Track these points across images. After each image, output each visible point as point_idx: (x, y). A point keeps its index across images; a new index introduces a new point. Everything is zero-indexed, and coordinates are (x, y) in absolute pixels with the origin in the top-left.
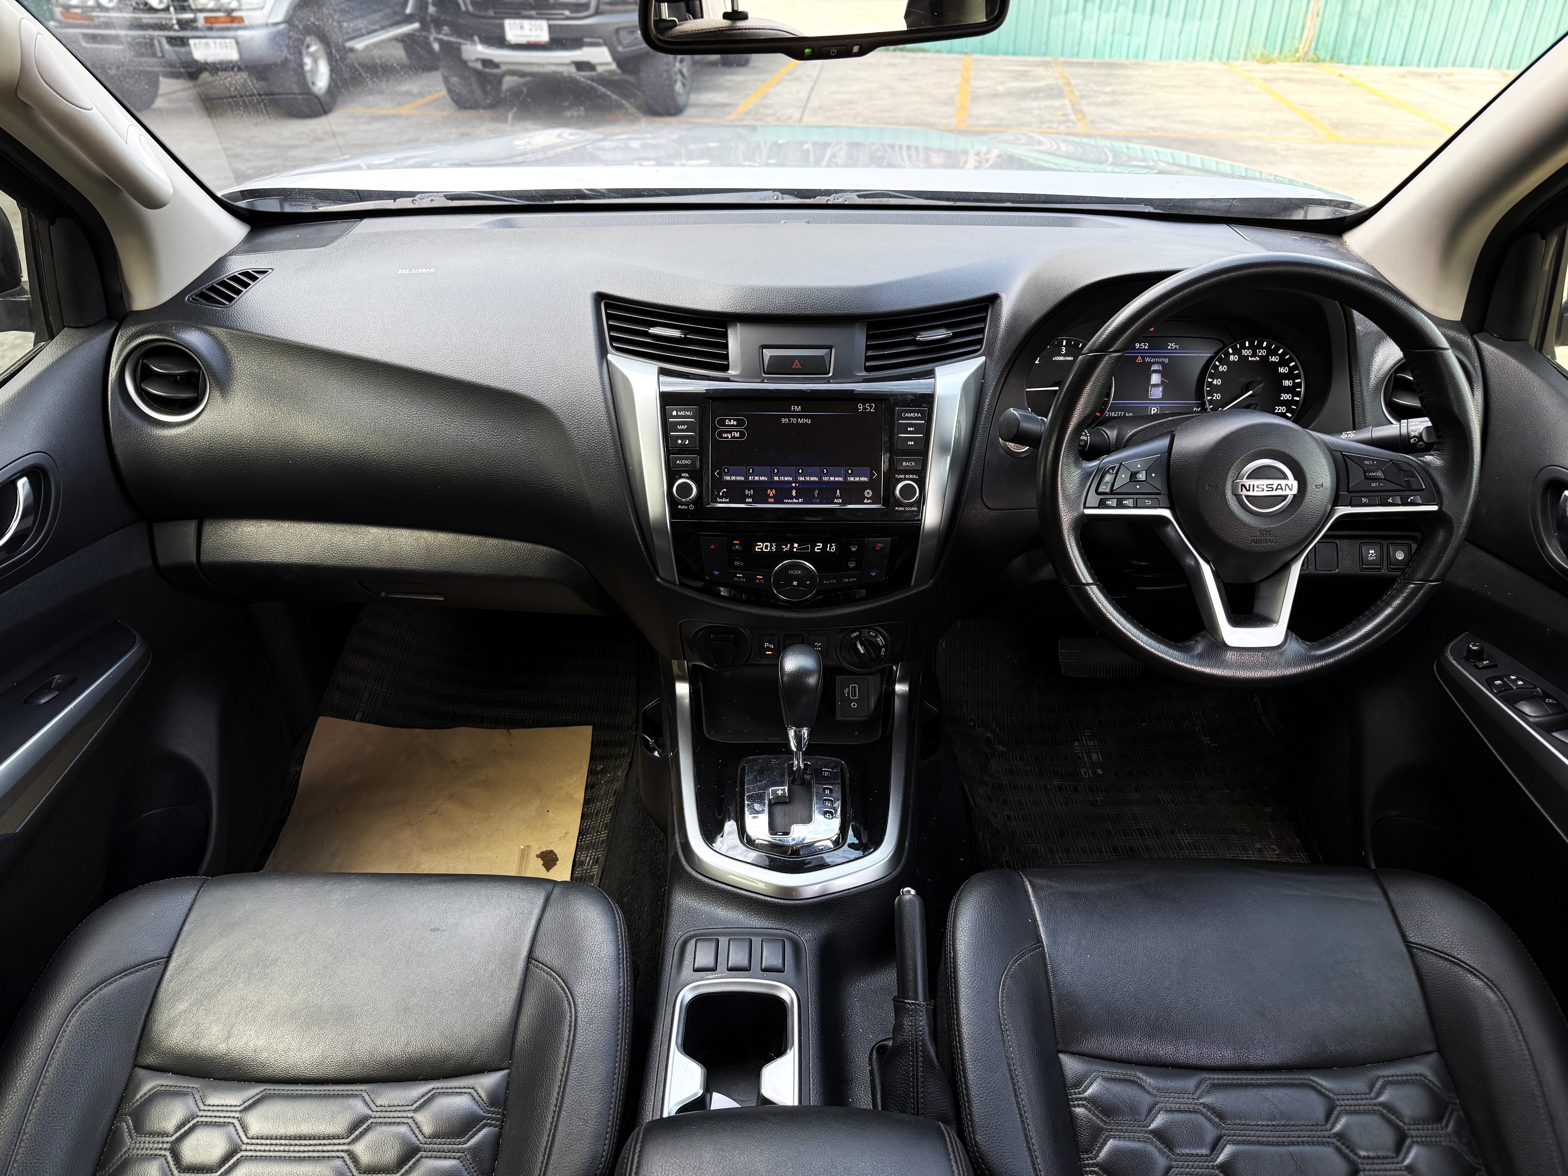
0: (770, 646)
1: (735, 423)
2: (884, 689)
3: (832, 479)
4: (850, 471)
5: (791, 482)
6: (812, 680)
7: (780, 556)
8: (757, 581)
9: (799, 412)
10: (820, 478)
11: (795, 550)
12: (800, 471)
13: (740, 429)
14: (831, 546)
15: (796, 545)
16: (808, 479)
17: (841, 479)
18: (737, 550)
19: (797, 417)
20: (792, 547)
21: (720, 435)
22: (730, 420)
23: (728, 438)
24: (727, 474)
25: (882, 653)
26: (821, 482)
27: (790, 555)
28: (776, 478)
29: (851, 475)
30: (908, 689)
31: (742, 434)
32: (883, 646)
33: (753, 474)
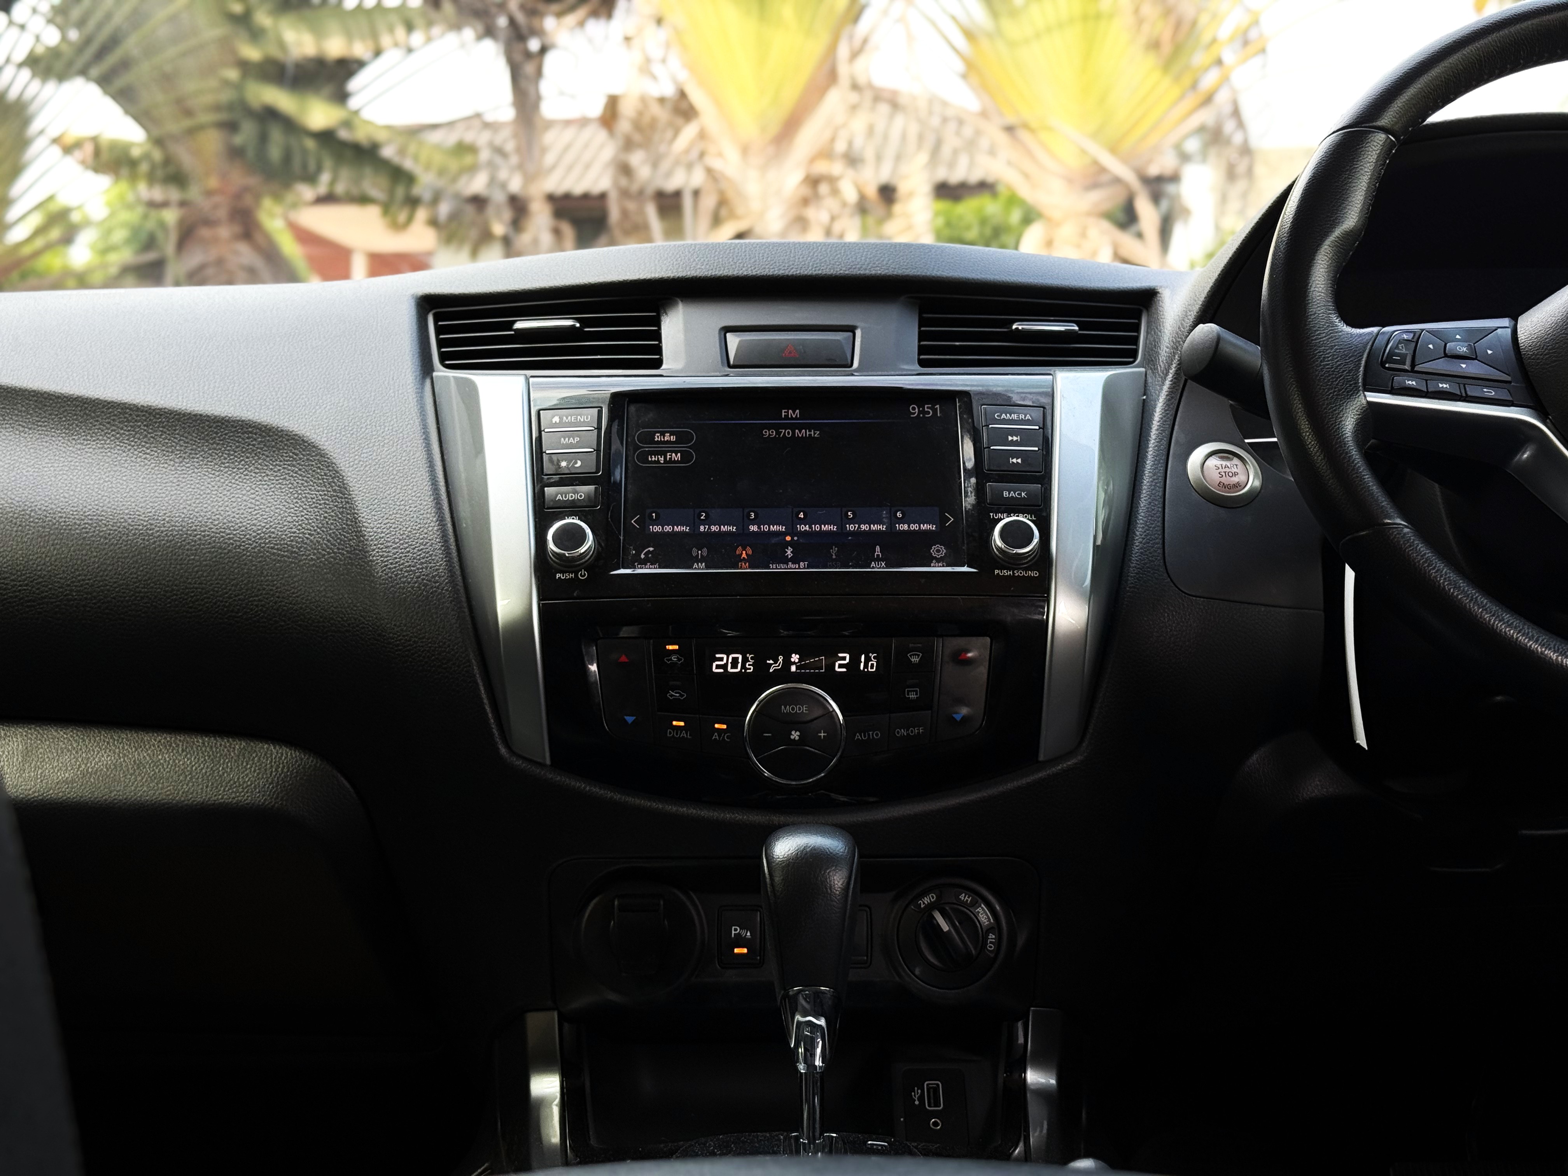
0: (743, 933)
1: (673, 438)
2: (1000, 1081)
3: (864, 527)
4: (899, 515)
5: (785, 534)
6: (837, 880)
7: (762, 679)
8: (716, 736)
9: (796, 418)
10: (842, 527)
11: (793, 668)
12: (801, 515)
13: (684, 447)
14: (868, 659)
15: (795, 658)
16: (816, 528)
17: (882, 528)
18: (675, 664)
19: (793, 427)
20: (788, 663)
21: (644, 457)
22: (663, 434)
23: (658, 462)
24: (656, 522)
25: (991, 947)
26: (842, 533)
27: (784, 675)
28: (754, 528)
29: (901, 521)
30: (1053, 1082)
31: (686, 457)
32: (990, 930)
33: (708, 521)
